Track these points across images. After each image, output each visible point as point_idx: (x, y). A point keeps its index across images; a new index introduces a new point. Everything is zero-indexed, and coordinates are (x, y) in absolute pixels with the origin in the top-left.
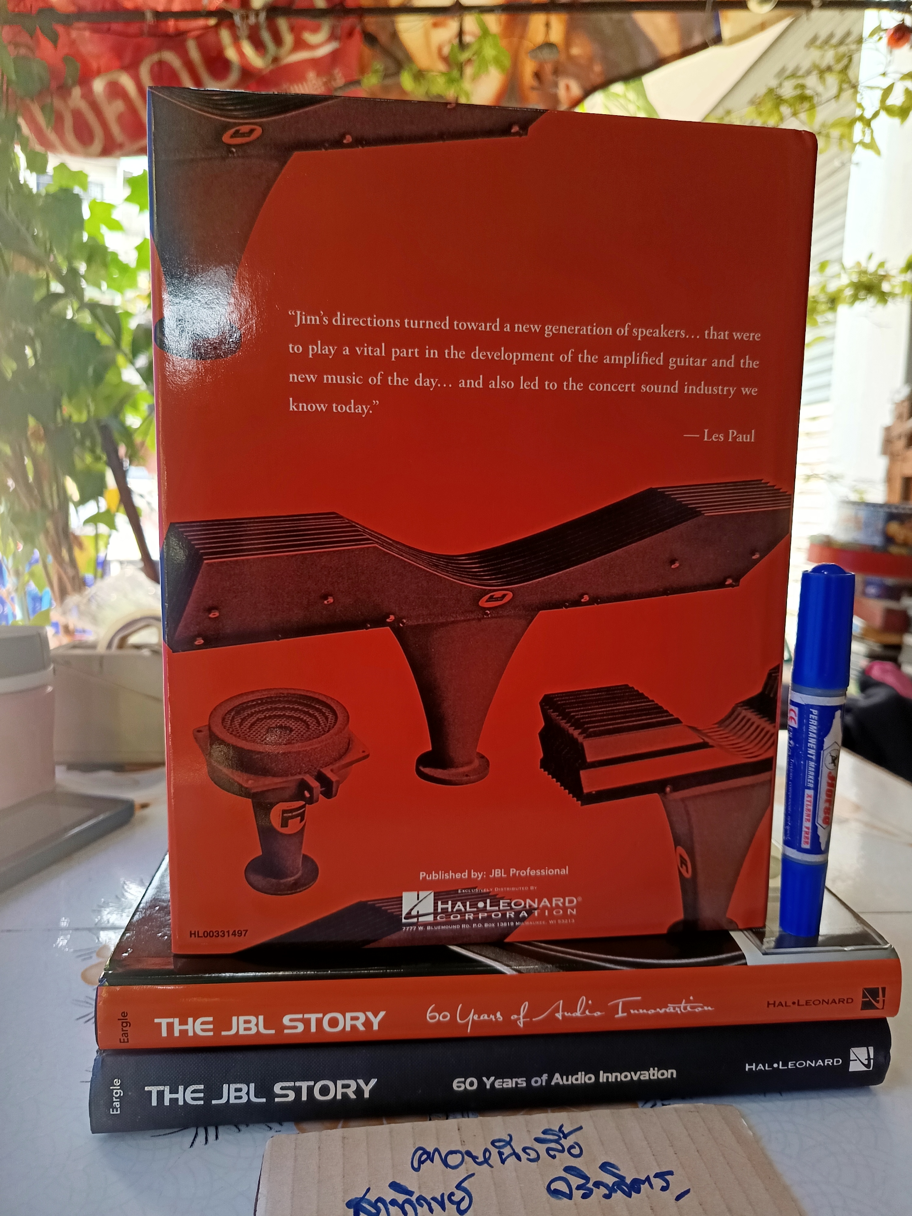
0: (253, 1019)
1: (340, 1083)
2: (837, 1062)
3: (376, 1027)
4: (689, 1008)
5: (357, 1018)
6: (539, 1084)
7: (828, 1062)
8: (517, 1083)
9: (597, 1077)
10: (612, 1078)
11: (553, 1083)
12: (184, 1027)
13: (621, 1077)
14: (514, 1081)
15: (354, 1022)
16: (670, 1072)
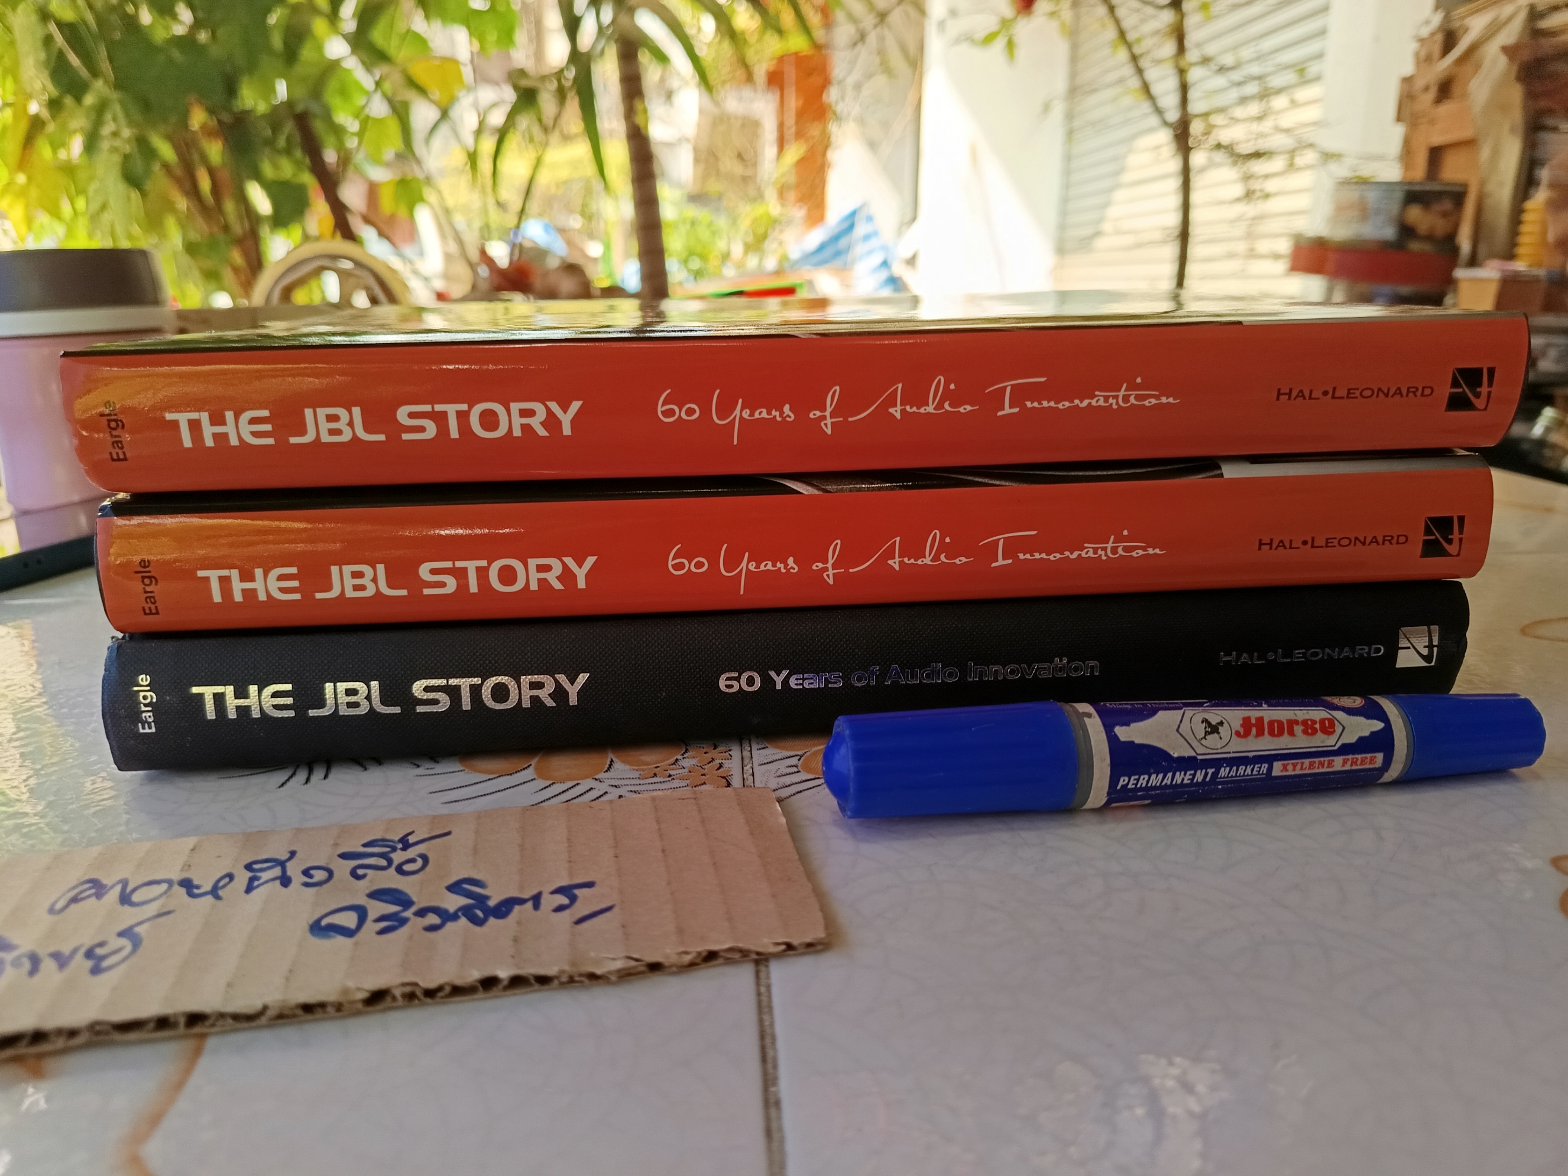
0: (365, 569)
1: (526, 680)
2: (1377, 650)
3: (582, 584)
4: (1120, 554)
5: (547, 568)
6: (864, 682)
7: (1362, 650)
8: (827, 681)
9: (964, 673)
10: (989, 673)
12: (248, 585)
13: (1005, 672)
14: (823, 677)
15: (543, 575)
16: (1089, 665)
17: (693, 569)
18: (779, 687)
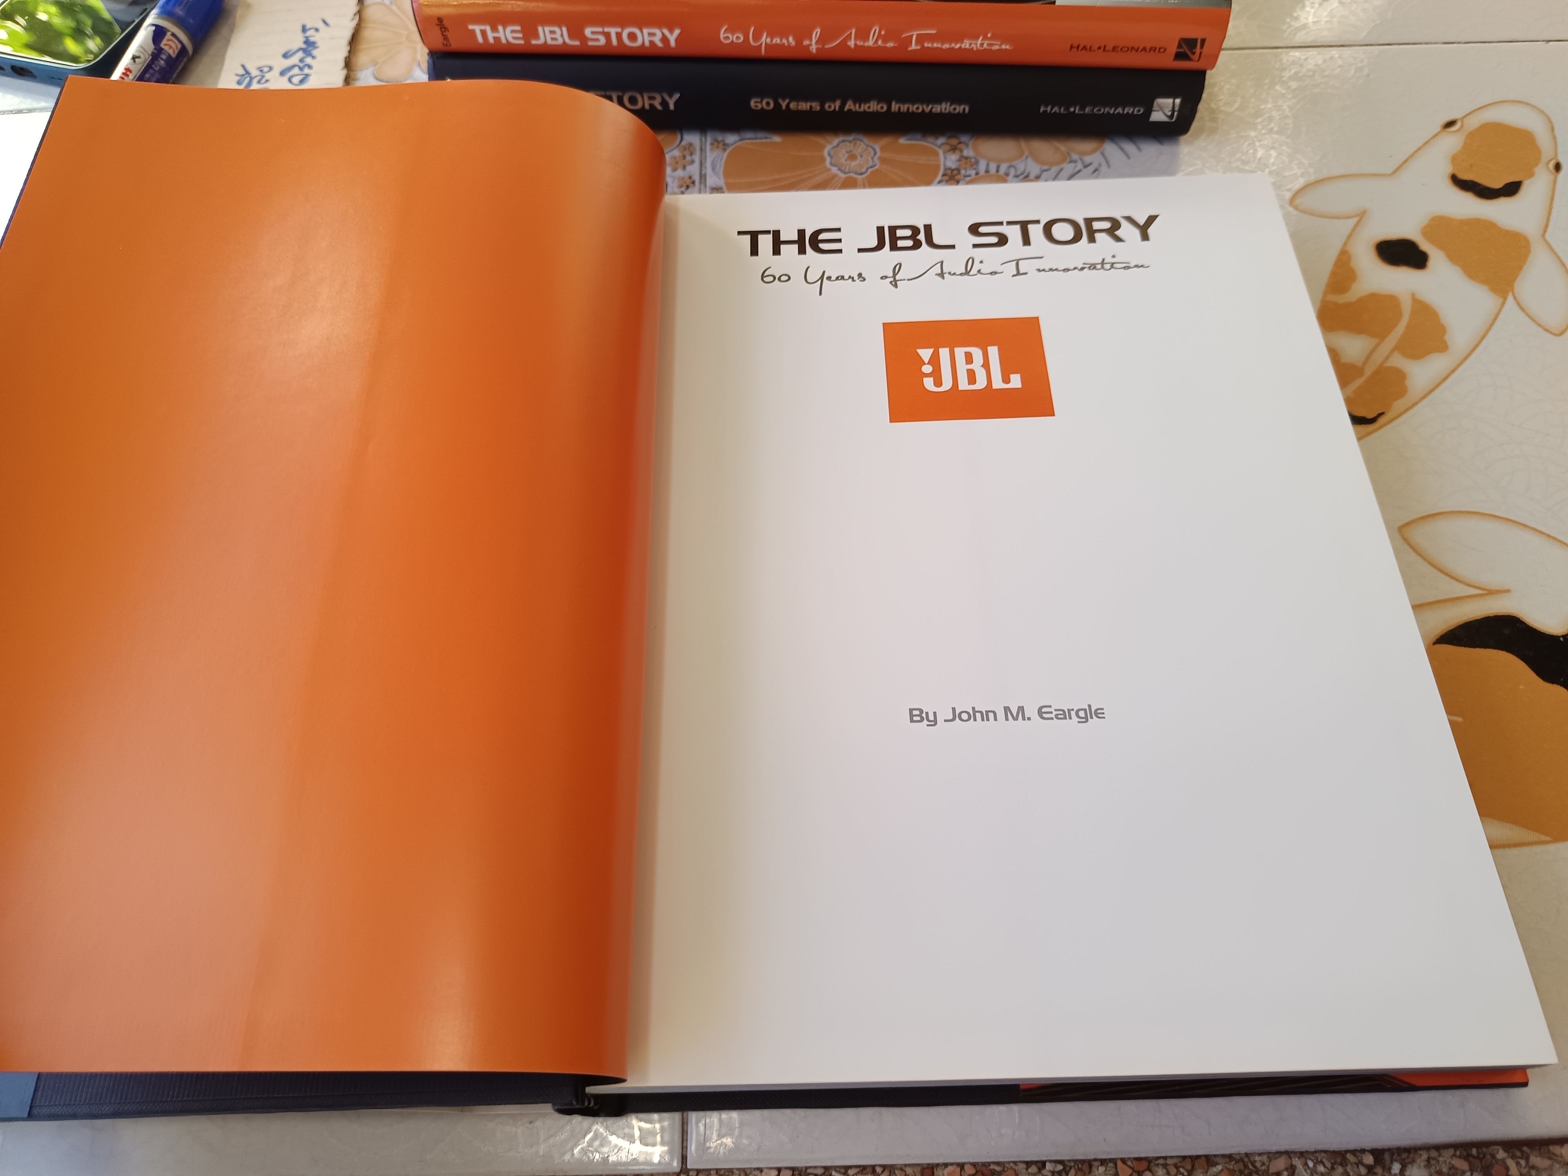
0: (557, 29)
1: (646, 95)
2: (1138, 111)
4: (985, 46)
5: (653, 34)
6: (833, 108)
7: (1129, 110)
8: (811, 107)
9: (889, 107)
10: (904, 108)
11: (846, 109)
12: (496, 35)
13: (913, 108)
14: (809, 104)
15: (652, 38)
16: (962, 107)
17: (734, 40)
18: (784, 108)
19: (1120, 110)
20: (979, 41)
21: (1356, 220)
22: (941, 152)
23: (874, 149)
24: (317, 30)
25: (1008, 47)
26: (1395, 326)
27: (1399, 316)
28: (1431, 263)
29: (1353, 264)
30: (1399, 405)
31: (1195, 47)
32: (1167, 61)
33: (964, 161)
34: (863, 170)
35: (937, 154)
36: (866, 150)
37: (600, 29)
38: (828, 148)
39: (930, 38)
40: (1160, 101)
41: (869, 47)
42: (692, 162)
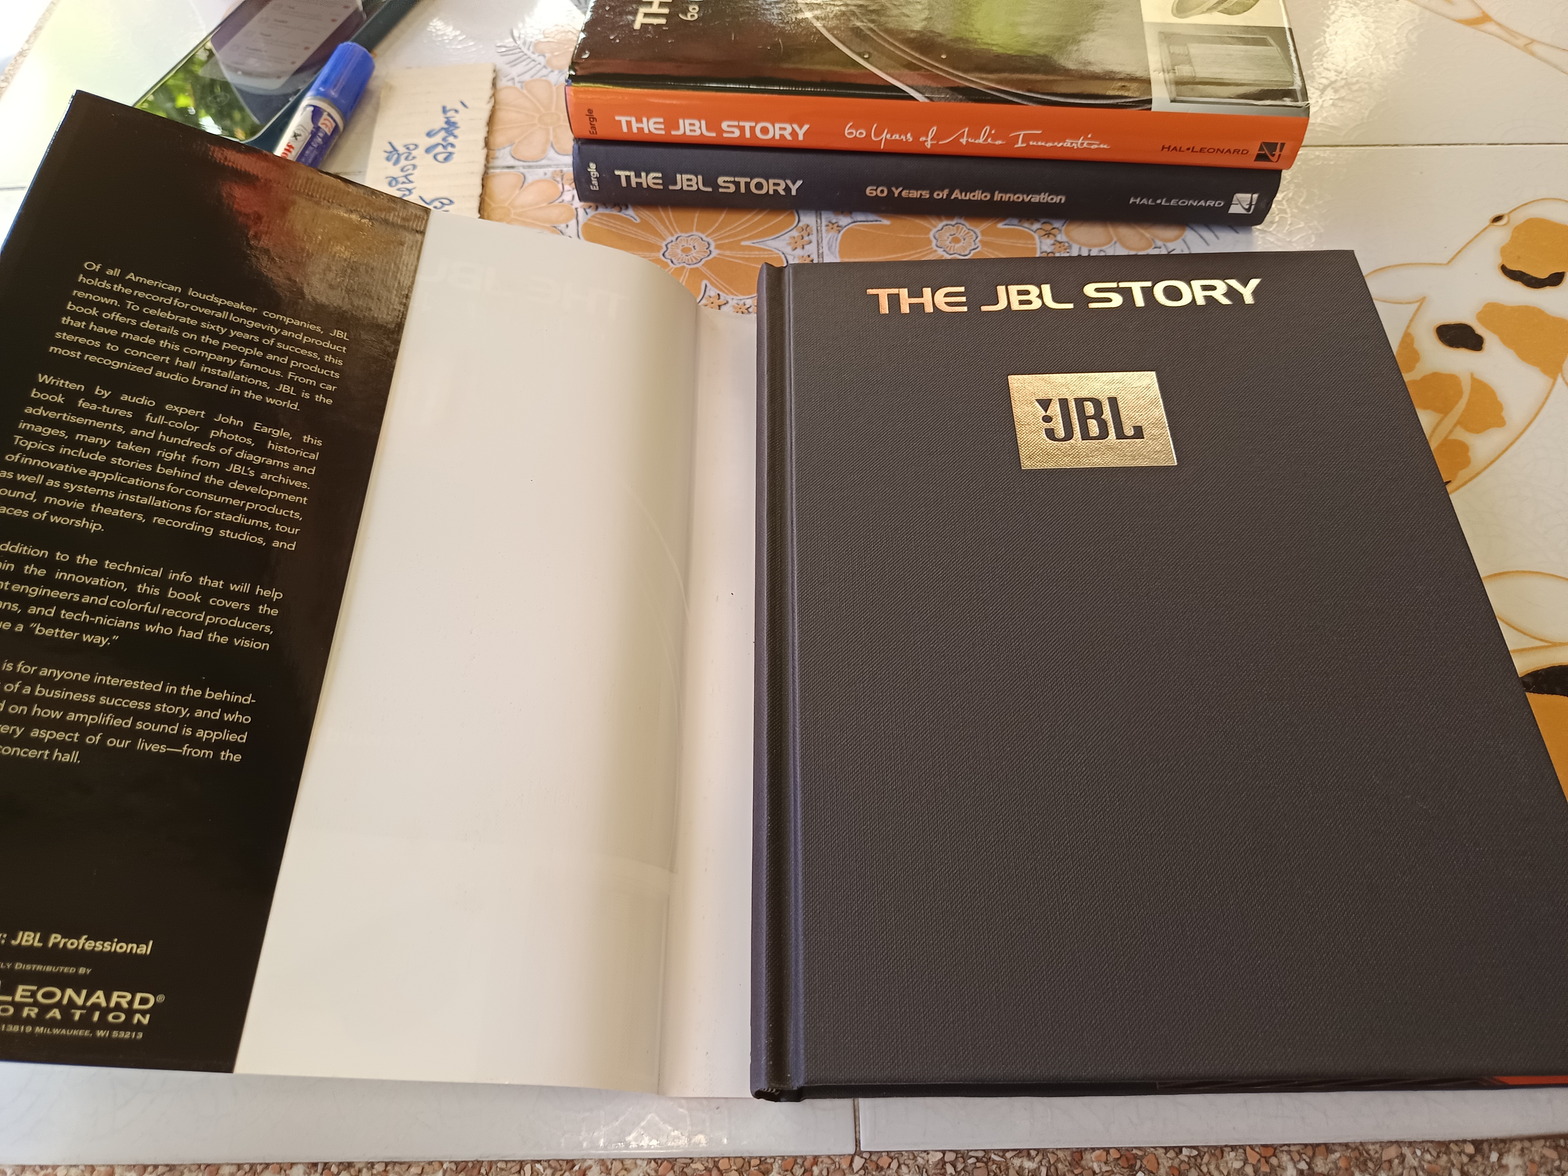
0: (696, 122)
1: (771, 181)
2: (1219, 204)
3: (801, 138)
4: (1085, 145)
5: (784, 129)
6: (941, 196)
7: (1210, 203)
8: (921, 194)
9: (993, 196)
10: (1006, 197)
11: (953, 197)
12: (640, 125)
13: (1014, 198)
14: (919, 192)
15: (782, 132)
16: (1059, 197)
17: (858, 135)
18: (896, 195)
19: (1202, 203)
20: (1080, 141)
21: (1418, 304)
22: (1036, 236)
23: (975, 233)
24: (456, 111)
25: (1105, 146)
26: (1456, 403)
27: (1460, 393)
28: (1486, 345)
29: (1416, 346)
30: (1463, 474)
31: (1275, 150)
32: (1249, 162)
33: (1058, 245)
34: (967, 253)
35: (1033, 239)
36: (968, 233)
37: (736, 123)
38: (934, 230)
39: (1036, 137)
40: (1239, 196)
41: (979, 144)
42: (810, 242)
